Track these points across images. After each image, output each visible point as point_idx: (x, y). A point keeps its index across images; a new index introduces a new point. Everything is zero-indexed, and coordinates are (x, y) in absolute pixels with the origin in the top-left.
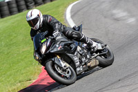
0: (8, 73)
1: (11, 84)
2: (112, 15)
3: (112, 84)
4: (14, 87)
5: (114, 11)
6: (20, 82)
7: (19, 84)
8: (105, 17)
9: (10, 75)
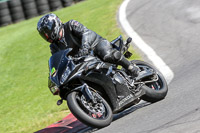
0: (36, 99)
1: (40, 115)
2: (187, 15)
3: (186, 115)
4: (43, 120)
5: (190, 10)
6: (52, 112)
7: (51, 115)
8: (176, 18)
9: (39, 102)
